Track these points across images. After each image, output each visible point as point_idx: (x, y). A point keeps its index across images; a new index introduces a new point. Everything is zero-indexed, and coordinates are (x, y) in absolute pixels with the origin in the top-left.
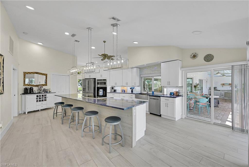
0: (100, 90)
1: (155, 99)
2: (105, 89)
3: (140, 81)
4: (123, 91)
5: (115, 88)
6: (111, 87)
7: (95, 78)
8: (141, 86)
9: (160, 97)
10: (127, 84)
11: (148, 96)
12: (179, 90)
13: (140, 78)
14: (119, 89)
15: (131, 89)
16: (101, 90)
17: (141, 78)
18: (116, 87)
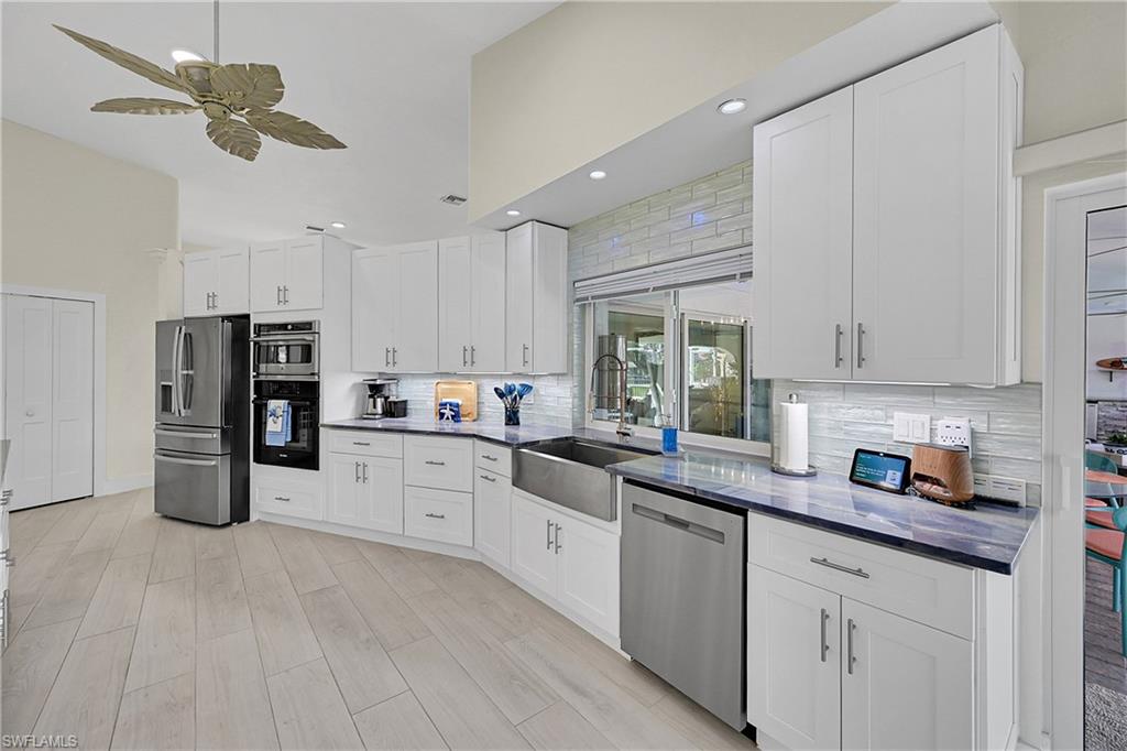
0: (273, 404)
1: (683, 524)
2: (305, 397)
3: (569, 335)
4: (448, 412)
5: (397, 393)
6: (359, 379)
7: (247, 317)
8: (576, 372)
9: (743, 513)
10: (469, 355)
11: (620, 479)
12: (982, 427)
13: (570, 312)
14: (421, 396)
15: (501, 395)
16: (278, 406)
17: (576, 309)
18: (403, 383)
